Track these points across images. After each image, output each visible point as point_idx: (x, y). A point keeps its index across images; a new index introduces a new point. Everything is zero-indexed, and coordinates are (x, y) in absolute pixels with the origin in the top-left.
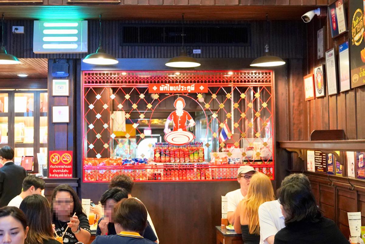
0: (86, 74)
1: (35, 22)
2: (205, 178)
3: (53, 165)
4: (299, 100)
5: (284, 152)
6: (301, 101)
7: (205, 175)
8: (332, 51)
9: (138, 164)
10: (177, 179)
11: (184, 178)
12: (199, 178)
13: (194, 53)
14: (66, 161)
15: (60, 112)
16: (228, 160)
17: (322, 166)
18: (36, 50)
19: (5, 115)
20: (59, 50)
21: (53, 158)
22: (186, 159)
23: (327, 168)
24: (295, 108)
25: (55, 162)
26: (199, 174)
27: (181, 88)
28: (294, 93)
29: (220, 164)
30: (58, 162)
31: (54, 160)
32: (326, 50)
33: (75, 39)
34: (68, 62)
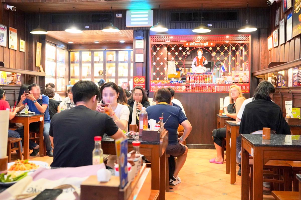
0: (152, 37)
1: (127, 11)
2: (213, 91)
3: (136, 83)
4: (265, 51)
5: (255, 79)
6: (266, 51)
7: (213, 90)
8: (283, 20)
9: (178, 83)
10: (198, 91)
11: (202, 91)
12: (209, 91)
13: (208, 26)
14: (142, 81)
15: (139, 57)
16: (225, 82)
17: (275, 84)
18: (128, 26)
20: (139, 25)
21: (135, 80)
22: (203, 81)
23: (278, 84)
24: (262, 55)
25: (136, 82)
26: (209, 89)
27: (201, 44)
28: (262, 47)
29: (220, 84)
30: (138, 82)
31: (136, 81)
32: (280, 20)
33: (147, 19)
34: (143, 32)
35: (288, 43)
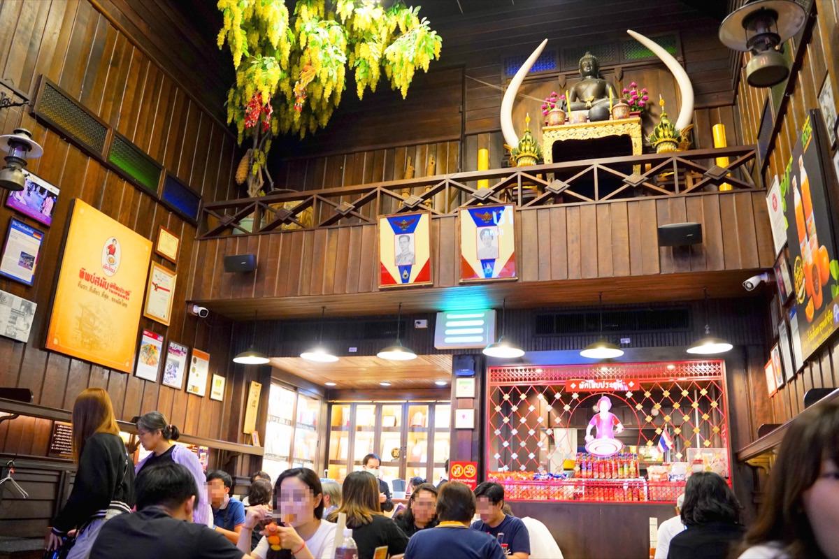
0: (492, 371)
1: (438, 314)
2: (639, 500)
3: (455, 478)
4: (763, 398)
5: (747, 468)
6: (766, 399)
7: (638, 496)
8: (783, 323)
9: (552, 479)
10: (602, 499)
11: (611, 499)
12: (630, 499)
13: (622, 342)
14: (469, 474)
15: (464, 416)
16: (669, 477)
18: (438, 346)
19: (423, 430)
20: (462, 343)
21: (454, 470)
22: (613, 474)
24: (758, 408)
25: (457, 475)
26: (630, 494)
27: (606, 386)
28: (755, 389)
29: (657, 481)
30: (461, 475)
31: (455, 473)
33: (481, 331)
34: (474, 359)
35: (800, 376)
